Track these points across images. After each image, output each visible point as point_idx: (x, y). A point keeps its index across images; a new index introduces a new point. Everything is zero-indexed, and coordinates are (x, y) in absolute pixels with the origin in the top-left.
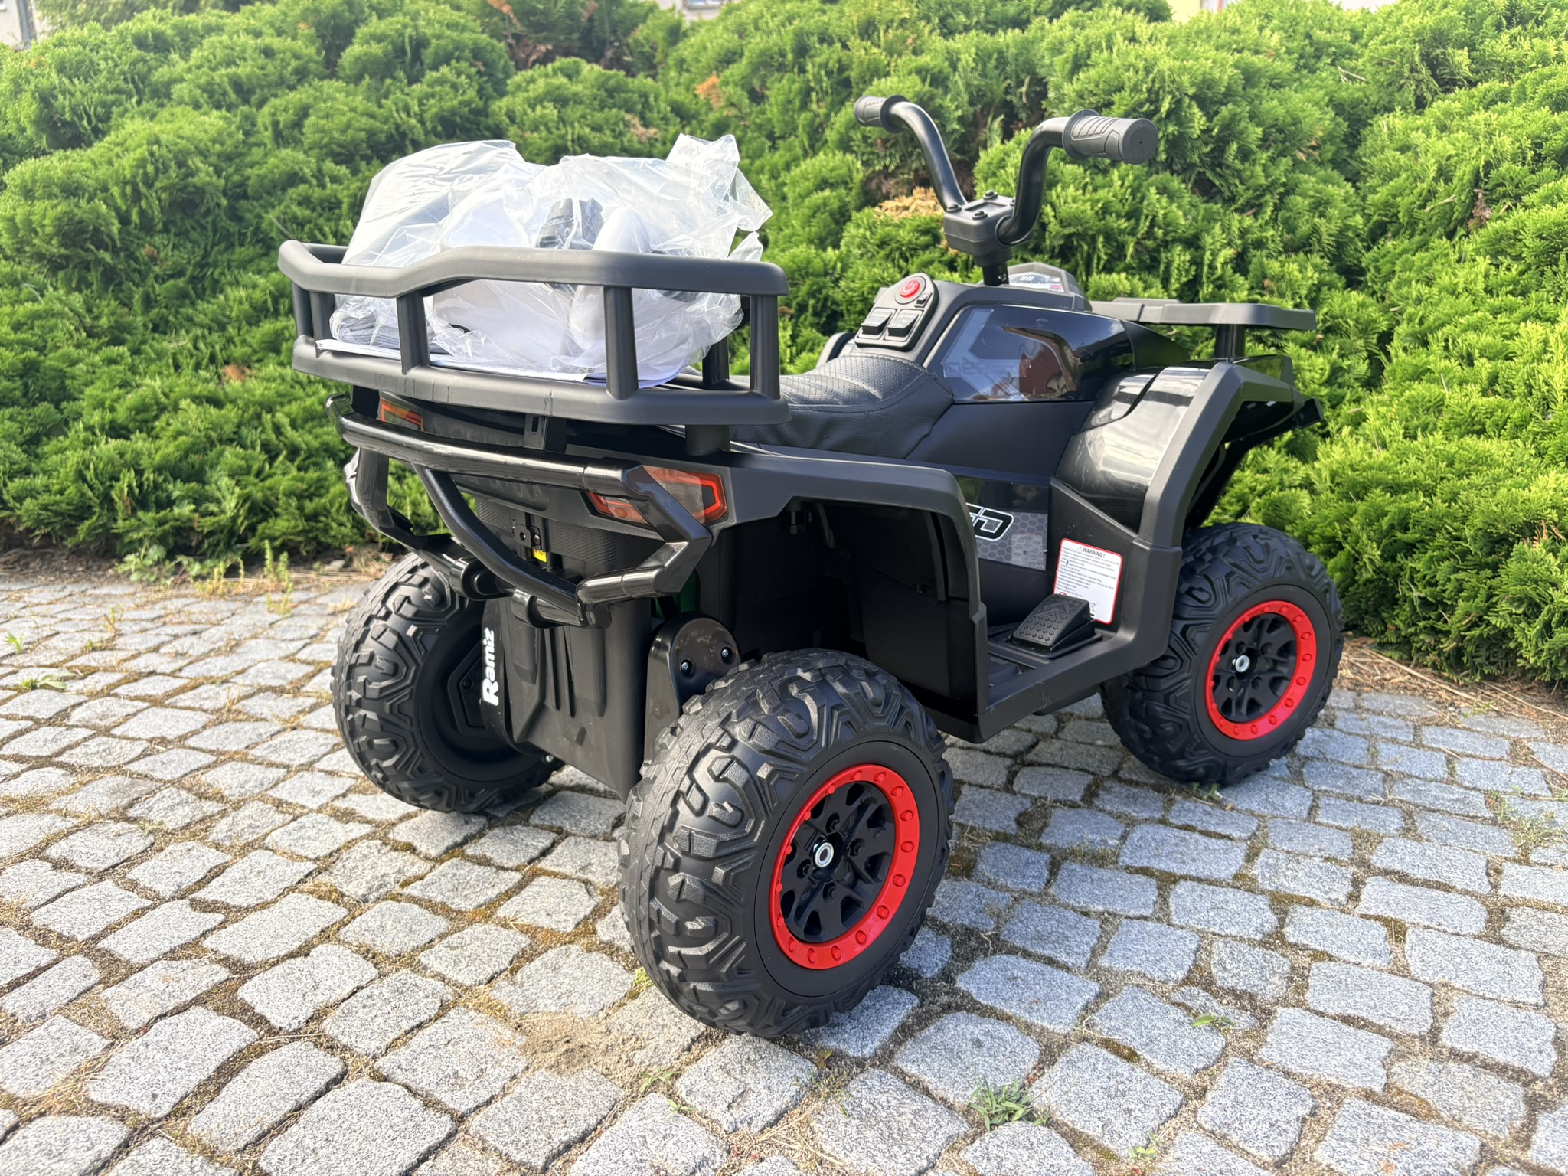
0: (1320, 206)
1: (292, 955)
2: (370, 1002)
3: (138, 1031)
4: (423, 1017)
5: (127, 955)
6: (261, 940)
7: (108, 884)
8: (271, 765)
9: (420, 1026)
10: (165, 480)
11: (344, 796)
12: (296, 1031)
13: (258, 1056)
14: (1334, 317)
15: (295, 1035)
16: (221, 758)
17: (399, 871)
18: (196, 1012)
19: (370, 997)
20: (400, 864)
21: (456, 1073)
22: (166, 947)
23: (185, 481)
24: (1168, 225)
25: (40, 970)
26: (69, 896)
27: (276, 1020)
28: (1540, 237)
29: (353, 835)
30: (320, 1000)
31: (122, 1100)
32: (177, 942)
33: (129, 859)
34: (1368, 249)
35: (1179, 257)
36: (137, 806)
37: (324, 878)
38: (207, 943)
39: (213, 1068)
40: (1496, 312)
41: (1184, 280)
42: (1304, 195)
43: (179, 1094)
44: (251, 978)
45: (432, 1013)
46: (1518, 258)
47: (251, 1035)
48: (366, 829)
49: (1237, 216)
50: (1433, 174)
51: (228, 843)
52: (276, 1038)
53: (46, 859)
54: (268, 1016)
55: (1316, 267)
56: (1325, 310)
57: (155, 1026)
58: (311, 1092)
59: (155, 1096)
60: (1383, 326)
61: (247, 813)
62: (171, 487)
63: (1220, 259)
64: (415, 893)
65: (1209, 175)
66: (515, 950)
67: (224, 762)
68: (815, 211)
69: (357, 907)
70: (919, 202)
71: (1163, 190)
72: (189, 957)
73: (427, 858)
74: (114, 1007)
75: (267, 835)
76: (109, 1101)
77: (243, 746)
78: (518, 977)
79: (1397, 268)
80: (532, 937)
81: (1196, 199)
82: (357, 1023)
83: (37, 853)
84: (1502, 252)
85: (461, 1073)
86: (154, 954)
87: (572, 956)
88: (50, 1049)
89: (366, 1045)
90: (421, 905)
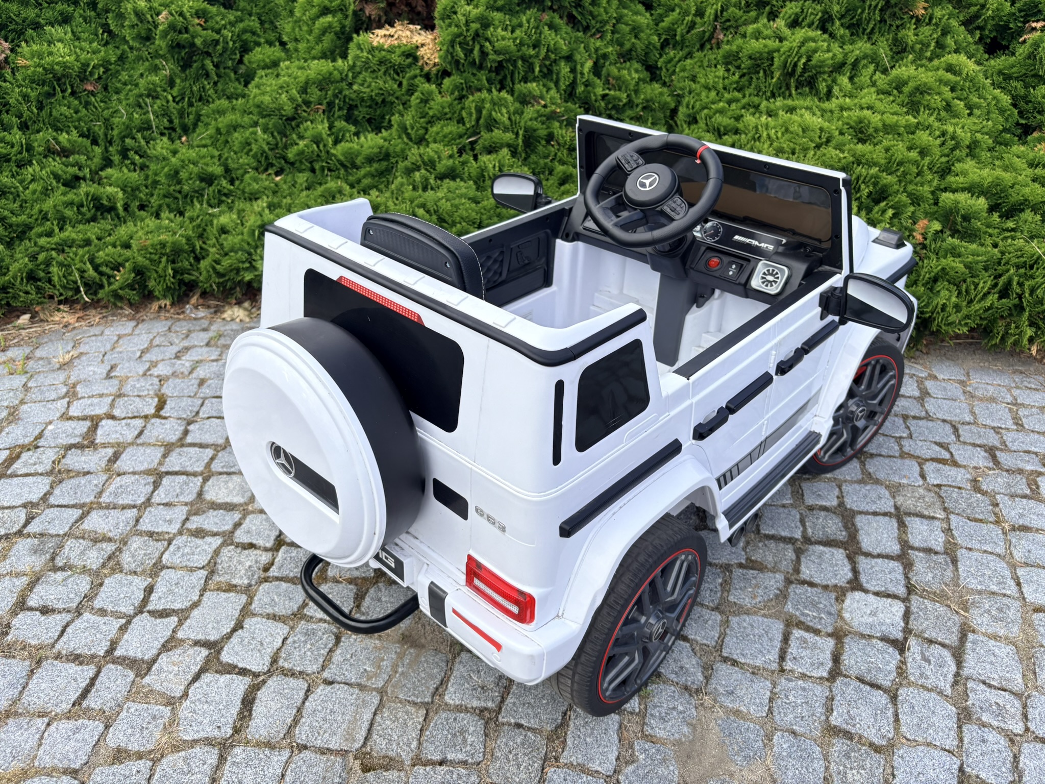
0: (636, 31)
1: (234, 630)
2: (297, 645)
3: (182, 697)
4: (330, 645)
5: (139, 656)
6: (210, 626)
7: (86, 615)
8: (124, 508)
9: (331, 651)
11: (187, 519)
12: (269, 671)
13: (258, 690)
14: (647, 101)
15: (269, 673)
16: (86, 510)
17: (256, 562)
18: (207, 678)
19: (294, 642)
20: (253, 558)
21: (365, 670)
22: (157, 645)
24: (556, 50)
25: (93, 681)
26: (69, 630)
27: (255, 668)
28: (750, 58)
29: (214, 546)
30: (269, 651)
31: (202, 735)
32: (162, 641)
33: (85, 596)
34: (661, 56)
35: (564, 69)
36: (58, 558)
37: (216, 578)
38: (180, 635)
39: (239, 703)
40: (729, 102)
41: (567, 83)
42: (627, 25)
43: (231, 721)
44: (222, 648)
45: (334, 641)
46: (738, 67)
47: (247, 680)
48: (218, 541)
49: (592, 40)
50: (693, 12)
51: (139, 570)
52: (261, 679)
53: (31, 609)
54: (248, 667)
55: (637, 71)
56: (642, 97)
57: (190, 692)
58: (300, 701)
59: (219, 727)
60: (673, 105)
61: (135, 545)
63: (586, 70)
64: (276, 574)
65: (575, 13)
66: (352, 595)
67: (88, 513)
68: (324, 32)
69: (248, 591)
70: (400, 33)
71: (551, 26)
72: (175, 647)
73: (266, 550)
74: (157, 687)
75: (161, 557)
76: (196, 737)
77: (92, 498)
78: (363, 609)
79: (677, 70)
80: (356, 585)
81: (569, 29)
82: (298, 658)
83: (21, 605)
84: (730, 63)
85: (368, 669)
86: (155, 651)
87: (383, 590)
88: (139, 721)
89: (312, 668)
90: (285, 581)
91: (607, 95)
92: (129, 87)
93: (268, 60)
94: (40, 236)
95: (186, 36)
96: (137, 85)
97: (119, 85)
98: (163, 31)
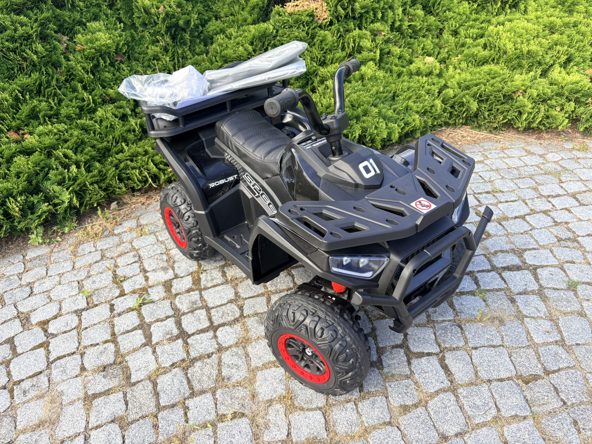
2: (443, 335)
3: (411, 373)
4: (460, 331)
9: (462, 333)
10: (27, 197)
12: (441, 350)
13: (444, 360)
14: (429, 26)
15: (442, 352)
18: (414, 361)
19: (440, 334)
23: (37, 194)
27: (433, 351)
30: (432, 341)
31: (437, 388)
35: (390, 13)
38: (381, 345)
39: (441, 369)
40: (475, 21)
43: (445, 378)
44: (408, 346)
46: (475, 2)
47: (435, 358)
52: (441, 355)
54: (430, 352)
56: (426, 24)
57: (413, 370)
58: (470, 360)
59: (442, 382)
60: (441, 26)
62: (32, 199)
68: (253, 9)
70: (303, 3)
72: (384, 351)
76: (435, 390)
79: (440, 7)
82: (449, 341)
88: (401, 390)
89: (461, 344)
91: (411, 25)
92: (142, 56)
93: (218, 29)
94: (117, 153)
95: (175, 20)
96: (147, 53)
97: (137, 55)
98: (162, 18)
